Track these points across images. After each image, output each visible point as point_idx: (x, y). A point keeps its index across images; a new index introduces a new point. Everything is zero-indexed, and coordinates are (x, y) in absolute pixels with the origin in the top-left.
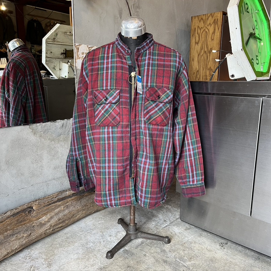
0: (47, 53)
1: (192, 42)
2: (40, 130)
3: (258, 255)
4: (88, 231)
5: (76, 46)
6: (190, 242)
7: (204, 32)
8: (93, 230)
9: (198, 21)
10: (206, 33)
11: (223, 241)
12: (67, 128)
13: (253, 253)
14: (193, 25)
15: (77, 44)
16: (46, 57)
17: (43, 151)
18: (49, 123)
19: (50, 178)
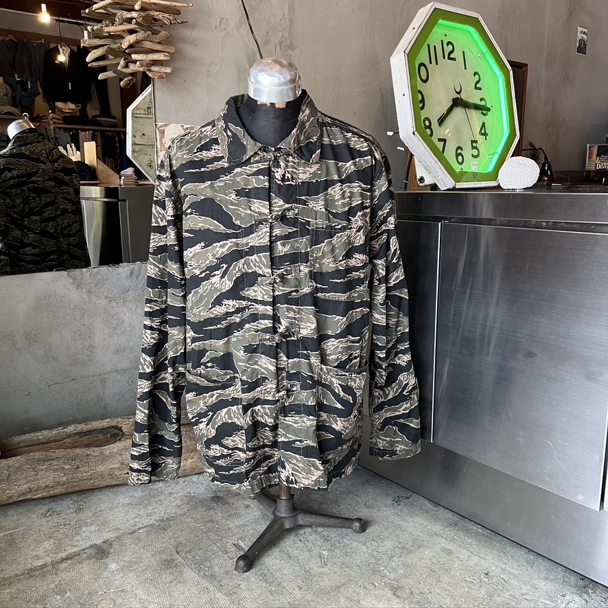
0: (135, 137)
2: (89, 281)
3: (457, 519)
5: (158, 127)
12: (141, 277)
13: (450, 515)
15: (160, 124)
16: (134, 144)
17: (94, 319)
18: (104, 268)
19: (108, 368)
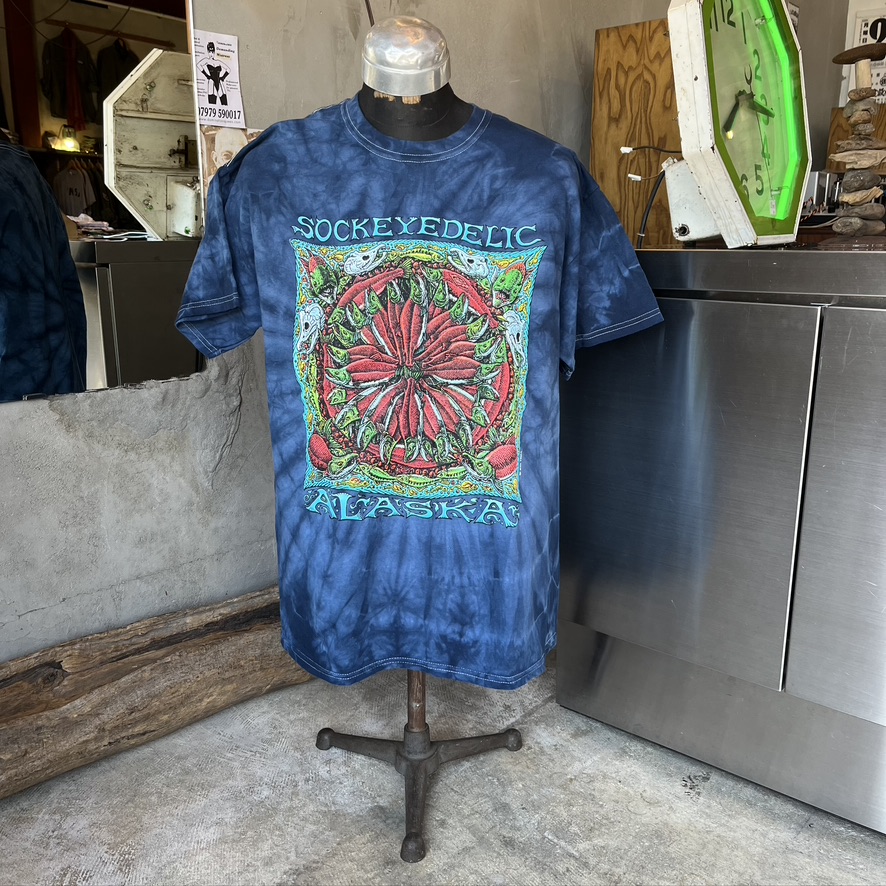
1: (597, 116)
2: (88, 416)
3: (807, 815)
4: (254, 749)
5: (204, 129)
6: (588, 775)
7: (639, 84)
8: (268, 742)
9: (620, 45)
10: (646, 87)
11: (694, 770)
12: (179, 406)
13: (790, 808)
14: (601, 60)
16: (118, 165)
17: (98, 486)
18: (117, 392)
19: (126, 573)
